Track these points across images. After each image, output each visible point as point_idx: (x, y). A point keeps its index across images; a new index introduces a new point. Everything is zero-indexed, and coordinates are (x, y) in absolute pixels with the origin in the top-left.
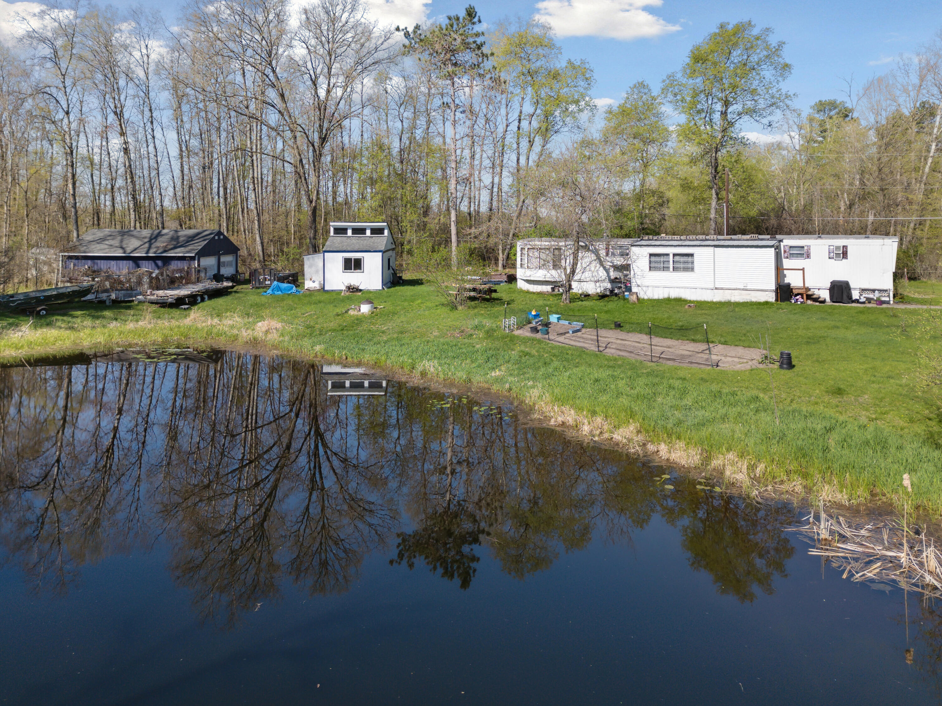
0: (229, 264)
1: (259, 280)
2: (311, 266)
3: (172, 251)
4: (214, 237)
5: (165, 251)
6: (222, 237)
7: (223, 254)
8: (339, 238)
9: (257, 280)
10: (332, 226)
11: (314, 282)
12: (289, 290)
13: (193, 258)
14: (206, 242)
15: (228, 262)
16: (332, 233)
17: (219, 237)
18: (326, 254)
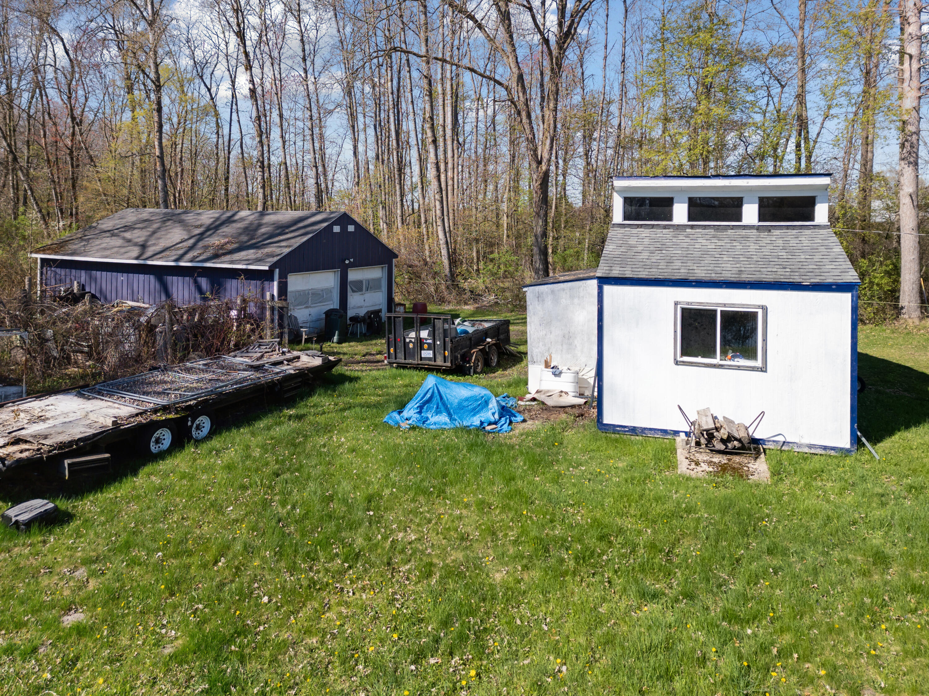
0: (372, 285)
1: (405, 344)
2: (547, 323)
3: (228, 258)
4: (330, 227)
5: (216, 256)
6: (351, 228)
7: (353, 265)
8: (645, 232)
9: (400, 345)
10: (621, 191)
11: (557, 373)
12: (475, 411)
13: (267, 276)
14: (305, 239)
15: (368, 281)
16: (618, 216)
17: (344, 228)
18: (607, 289)
